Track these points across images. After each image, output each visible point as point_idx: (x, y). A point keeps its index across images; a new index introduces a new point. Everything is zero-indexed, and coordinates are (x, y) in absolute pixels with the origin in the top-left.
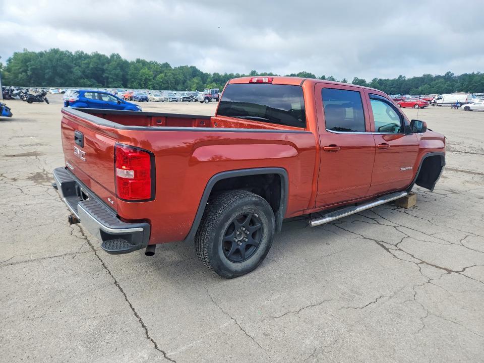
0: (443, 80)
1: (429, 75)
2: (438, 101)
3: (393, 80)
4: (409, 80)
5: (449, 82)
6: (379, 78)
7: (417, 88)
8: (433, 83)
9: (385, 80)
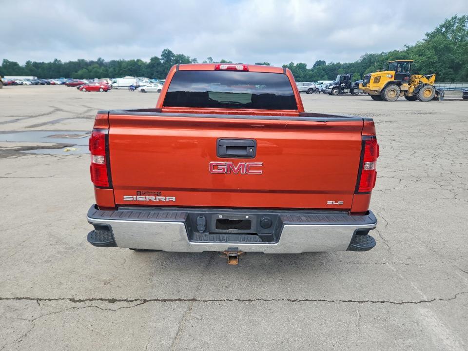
0: (97, 65)
1: (83, 60)
2: (114, 85)
3: (50, 64)
4: (66, 64)
5: (103, 67)
6: (33, 61)
7: (76, 72)
8: (90, 68)
9: (40, 63)
